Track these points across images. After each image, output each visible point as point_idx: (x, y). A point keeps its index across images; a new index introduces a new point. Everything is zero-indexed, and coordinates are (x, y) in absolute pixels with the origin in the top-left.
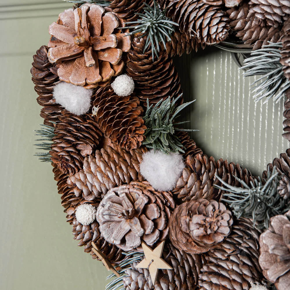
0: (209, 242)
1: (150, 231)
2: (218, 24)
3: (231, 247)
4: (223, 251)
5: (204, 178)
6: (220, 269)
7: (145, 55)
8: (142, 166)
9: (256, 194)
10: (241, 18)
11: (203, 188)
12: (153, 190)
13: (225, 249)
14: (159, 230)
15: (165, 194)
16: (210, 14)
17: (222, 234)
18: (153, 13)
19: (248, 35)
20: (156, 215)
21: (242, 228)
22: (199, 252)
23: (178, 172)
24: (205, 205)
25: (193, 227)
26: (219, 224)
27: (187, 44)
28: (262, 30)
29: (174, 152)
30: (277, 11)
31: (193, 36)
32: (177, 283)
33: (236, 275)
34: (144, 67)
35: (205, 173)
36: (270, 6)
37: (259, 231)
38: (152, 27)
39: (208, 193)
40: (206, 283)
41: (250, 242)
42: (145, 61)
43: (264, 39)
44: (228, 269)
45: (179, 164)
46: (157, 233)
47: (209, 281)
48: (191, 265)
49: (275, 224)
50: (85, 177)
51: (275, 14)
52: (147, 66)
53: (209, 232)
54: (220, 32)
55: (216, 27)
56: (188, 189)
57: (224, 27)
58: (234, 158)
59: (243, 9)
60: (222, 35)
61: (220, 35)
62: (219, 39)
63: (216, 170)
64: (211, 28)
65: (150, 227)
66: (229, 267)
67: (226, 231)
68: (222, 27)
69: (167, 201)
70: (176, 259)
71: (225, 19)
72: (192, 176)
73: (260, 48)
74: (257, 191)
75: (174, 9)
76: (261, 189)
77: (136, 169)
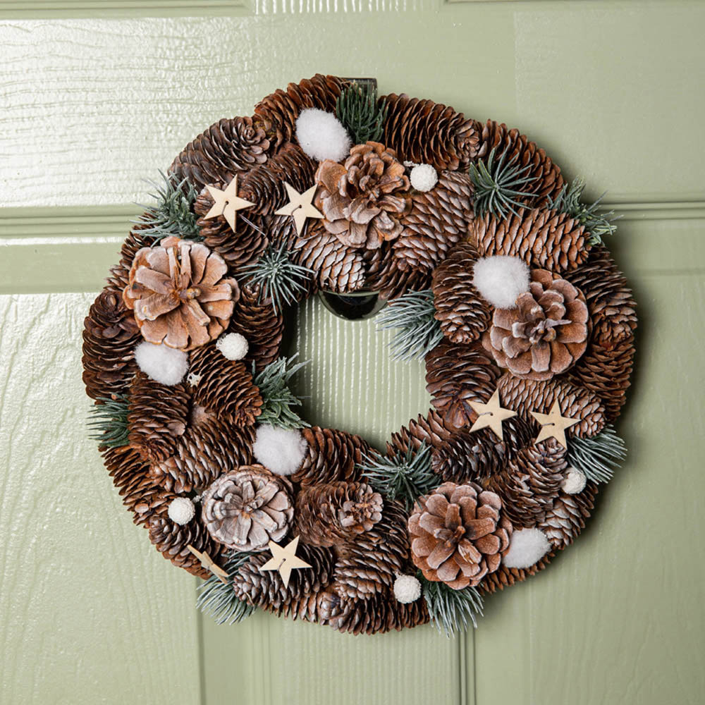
0: (360, 532)
3: (378, 536)
4: (368, 542)
6: (368, 562)
7: (262, 308)
8: (255, 445)
13: (371, 539)
16: (350, 259)
17: (374, 521)
25: (341, 516)
26: (372, 510)
31: (327, 284)
33: (386, 565)
40: (350, 580)
47: (355, 577)
49: (430, 505)
50: (184, 463)
53: (360, 520)
55: (357, 274)
58: (383, 436)
66: (378, 559)
67: (379, 517)
72: (321, 455)
77: (250, 449)
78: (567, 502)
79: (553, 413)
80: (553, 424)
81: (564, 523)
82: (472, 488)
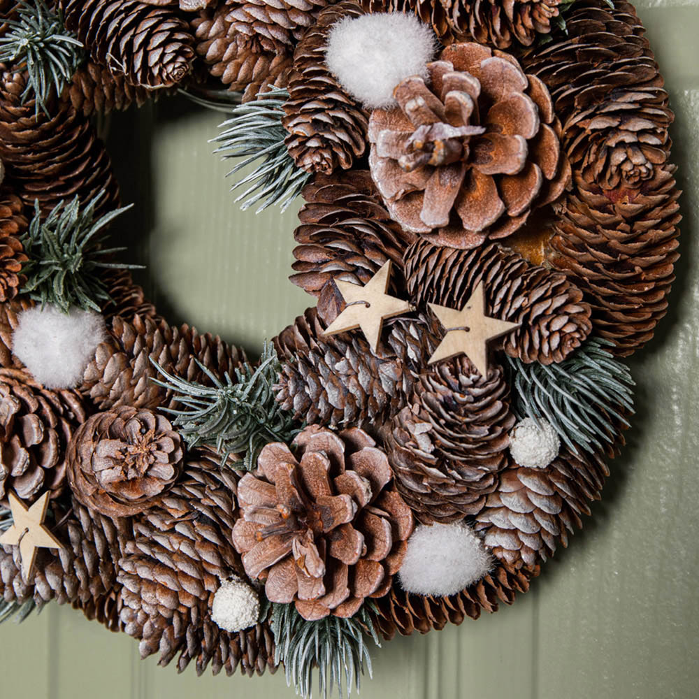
0: (133, 496)
1: (20, 470)
2: (163, 44)
3: (179, 507)
4: (162, 512)
5: (138, 364)
6: (156, 550)
7: (24, 109)
8: (18, 335)
9: (233, 400)
10: (217, 35)
11: (135, 385)
12: (40, 386)
13: (169, 510)
14: (44, 468)
15: (66, 394)
16: (147, 24)
17: (159, 479)
18: (37, 19)
19: (232, 72)
20: (35, 438)
21: (204, 467)
22: (122, 514)
23: (88, 349)
24: (127, 420)
25: (99, 465)
26: (152, 459)
27: (116, 89)
28: (258, 62)
29: (84, 309)
30: (278, 19)
31: (115, 69)
32: (79, 574)
33: (188, 562)
34: (21, 133)
35: (141, 354)
36: (263, 7)
37: (238, 473)
38: (32, 48)
39: (146, 395)
40: (129, 578)
41: (217, 496)
42: (23, 120)
43: (263, 80)
44: (171, 550)
45: (93, 334)
46: (39, 474)
47: (134, 573)
48: (109, 539)
49: (264, 460)
51: (274, 25)
52: (28, 132)
53: (132, 474)
54: (169, 63)
55: (160, 51)
56: (107, 386)
57: (178, 53)
59: (220, 17)
60: (174, 69)
61: (170, 68)
62: (167, 76)
63: (165, 348)
64: (151, 53)
65: (20, 463)
66: (172, 547)
67: (166, 472)
68: (174, 52)
69: (67, 408)
70: (78, 526)
71: (180, 36)
72: (114, 360)
73: (256, 99)
74: (235, 392)
75: (79, 12)
76: (243, 389)
77: (6, 343)
78: (526, 482)
79: (469, 308)
80: (467, 330)
81: (517, 523)
82: (336, 438)
